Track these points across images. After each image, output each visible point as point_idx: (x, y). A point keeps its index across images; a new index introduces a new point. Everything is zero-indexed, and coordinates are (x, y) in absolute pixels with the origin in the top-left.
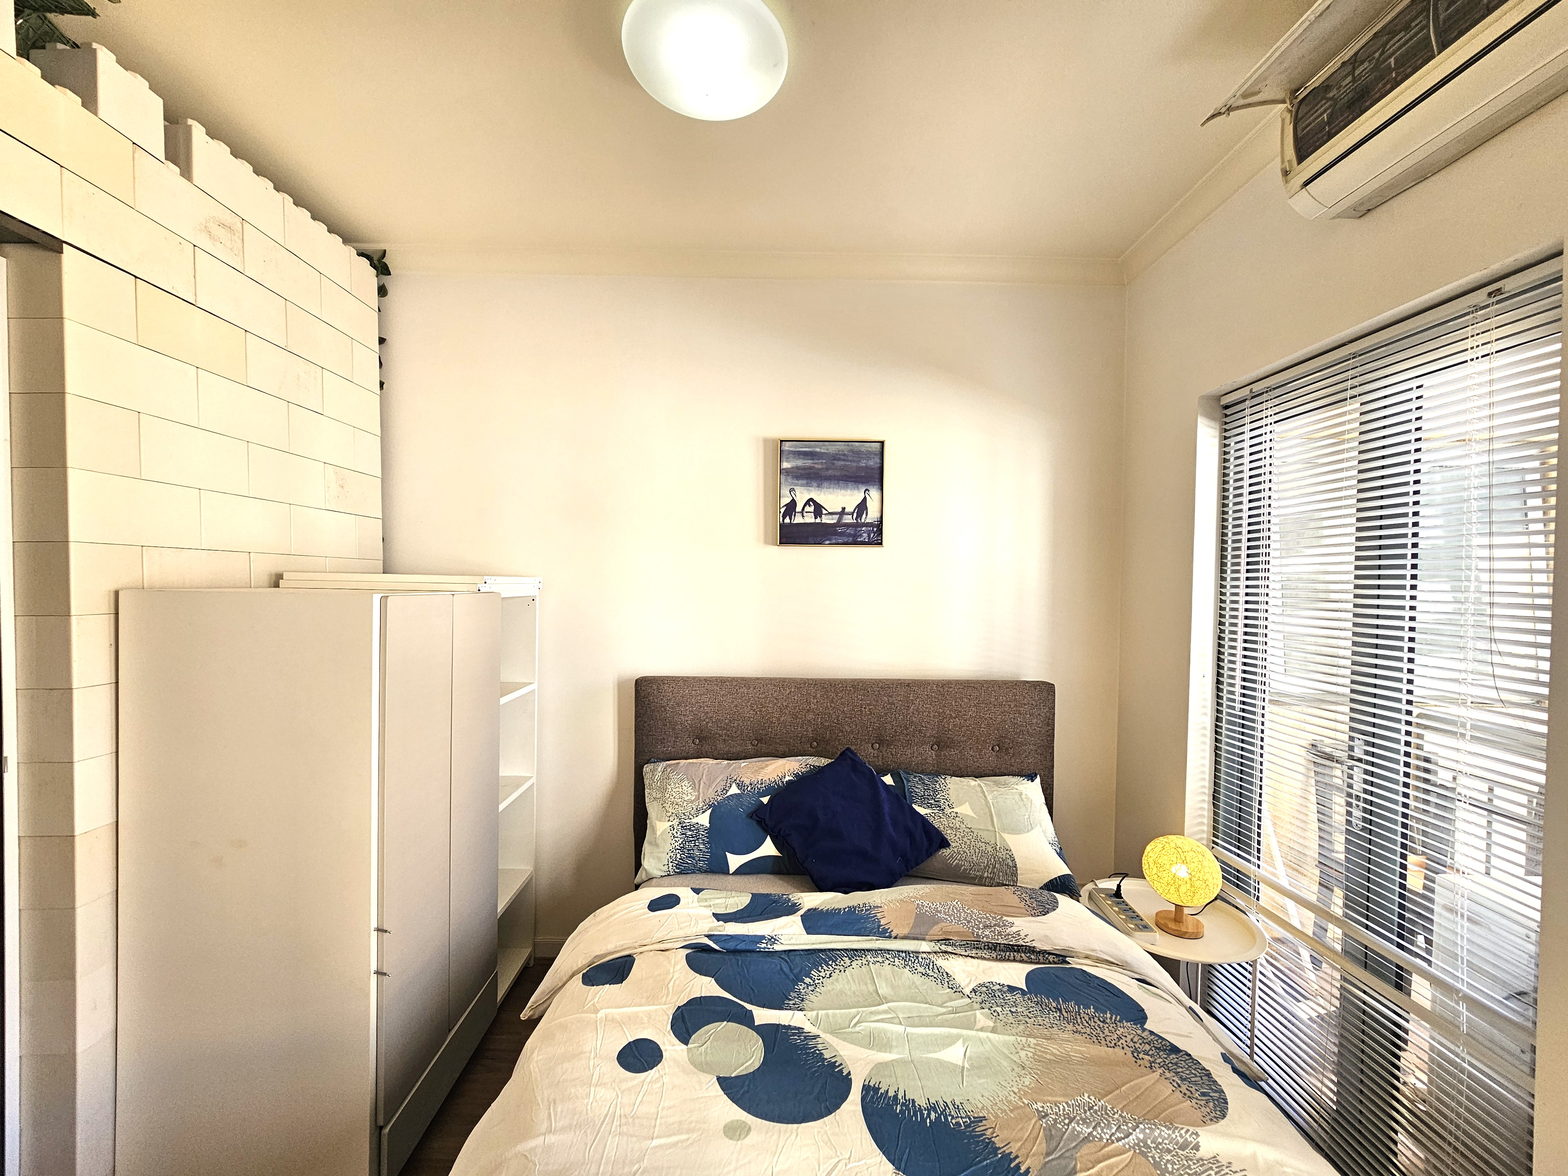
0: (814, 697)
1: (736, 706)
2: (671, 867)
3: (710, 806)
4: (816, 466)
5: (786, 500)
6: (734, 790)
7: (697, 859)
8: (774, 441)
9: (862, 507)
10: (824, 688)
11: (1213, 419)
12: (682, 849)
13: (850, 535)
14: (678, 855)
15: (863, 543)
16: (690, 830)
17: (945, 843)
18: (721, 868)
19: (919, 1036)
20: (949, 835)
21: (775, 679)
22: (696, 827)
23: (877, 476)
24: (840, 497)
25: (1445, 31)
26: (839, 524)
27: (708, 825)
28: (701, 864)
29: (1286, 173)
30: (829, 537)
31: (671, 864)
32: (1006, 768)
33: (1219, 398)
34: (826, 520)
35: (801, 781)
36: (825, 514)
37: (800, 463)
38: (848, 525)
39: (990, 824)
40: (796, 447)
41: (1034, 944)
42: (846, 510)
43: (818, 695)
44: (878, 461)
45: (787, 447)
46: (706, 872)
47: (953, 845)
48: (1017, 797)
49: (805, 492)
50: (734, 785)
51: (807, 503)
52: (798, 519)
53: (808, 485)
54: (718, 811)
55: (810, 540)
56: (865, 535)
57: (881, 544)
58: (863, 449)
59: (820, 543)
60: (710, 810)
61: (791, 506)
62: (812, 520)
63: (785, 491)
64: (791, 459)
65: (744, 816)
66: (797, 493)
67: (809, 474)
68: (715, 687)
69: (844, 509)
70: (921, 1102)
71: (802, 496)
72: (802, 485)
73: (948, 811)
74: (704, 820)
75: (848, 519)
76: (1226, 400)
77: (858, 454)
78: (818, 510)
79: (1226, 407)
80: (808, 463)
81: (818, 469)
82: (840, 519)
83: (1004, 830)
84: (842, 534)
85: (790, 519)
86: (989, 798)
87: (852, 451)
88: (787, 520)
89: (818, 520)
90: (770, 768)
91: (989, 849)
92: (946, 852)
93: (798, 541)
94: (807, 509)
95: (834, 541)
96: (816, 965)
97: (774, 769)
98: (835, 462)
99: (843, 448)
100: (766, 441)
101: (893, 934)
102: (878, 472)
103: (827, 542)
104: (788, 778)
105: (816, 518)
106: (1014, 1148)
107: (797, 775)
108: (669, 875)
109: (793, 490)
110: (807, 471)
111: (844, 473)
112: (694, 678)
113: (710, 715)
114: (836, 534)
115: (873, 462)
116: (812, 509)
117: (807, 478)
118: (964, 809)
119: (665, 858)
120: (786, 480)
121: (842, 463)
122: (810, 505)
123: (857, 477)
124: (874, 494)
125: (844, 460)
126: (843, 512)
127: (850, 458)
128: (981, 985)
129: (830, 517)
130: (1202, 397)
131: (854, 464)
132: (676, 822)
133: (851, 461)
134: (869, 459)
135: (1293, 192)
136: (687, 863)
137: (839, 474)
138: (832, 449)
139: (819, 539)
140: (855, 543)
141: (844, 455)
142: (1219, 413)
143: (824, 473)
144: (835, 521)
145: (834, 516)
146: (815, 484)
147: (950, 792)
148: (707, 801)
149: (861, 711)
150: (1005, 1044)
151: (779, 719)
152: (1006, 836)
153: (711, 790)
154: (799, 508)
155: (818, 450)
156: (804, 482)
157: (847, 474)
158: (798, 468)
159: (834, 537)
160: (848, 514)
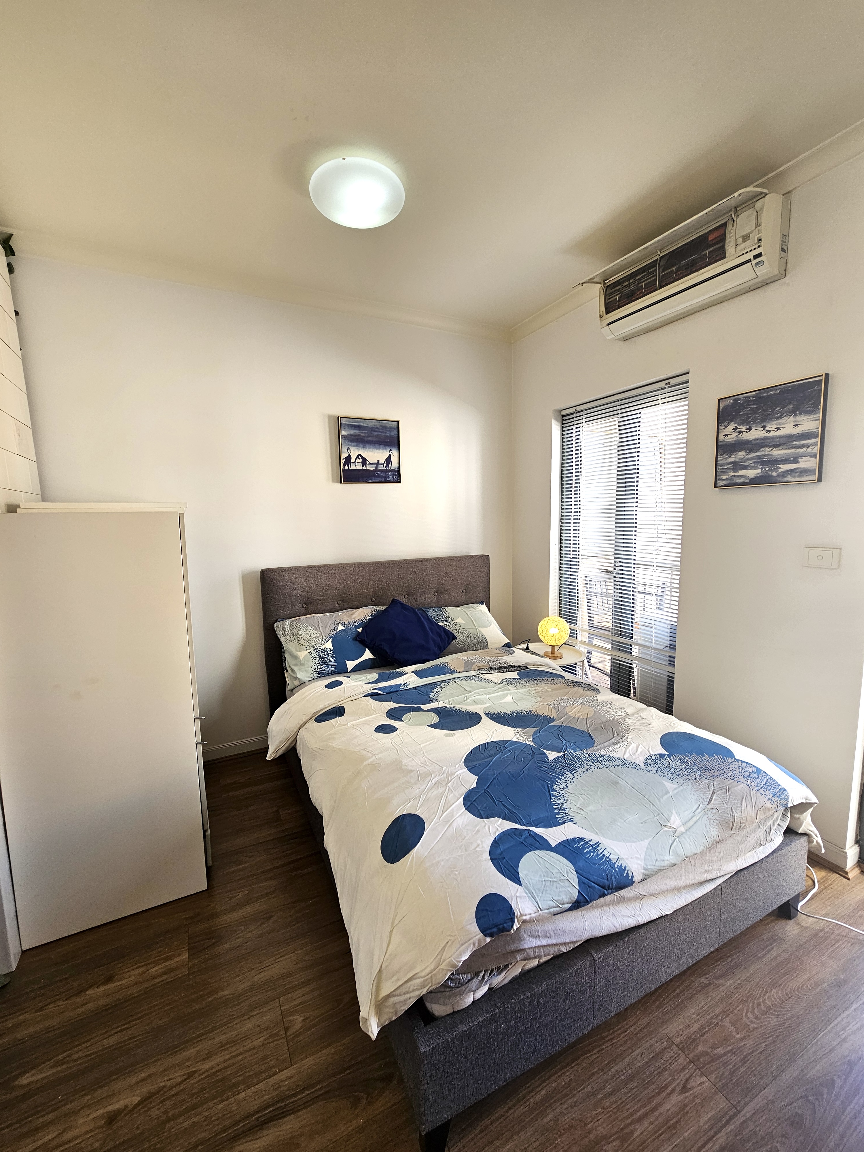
0: (373, 572)
1: (329, 581)
2: (315, 674)
3: (330, 638)
4: (362, 434)
5: (344, 455)
6: (341, 628)
7: (330, 667)
8: (334, 416)
9: (389, 460)
10: (377, 566)
11: (558, 421)
12: (321, 663)
13: (382, 477)
14: (319, 667)
15: (390, 482)
16: (322, 652)
17: (454, 638)
18: (342, 670)
19: (493, 697)
20: (456, 633)
21: (349, 564)
22: (326, 650)
23: (396, 442)
24: (376, 454)
25: (661, 281)
26: (376, 470)
27: (332, 648)
28: (332, 669)
29: (601, 317)
30: (371, 478)
31: (315, 673)
32: (470, 601)
33: (561, 411)
34: (369, 468)
35: (375, 618)
36: (368, 464)
37: (352, 432)
38: (381, 471)
39: (473, 625)
40: (349, 422)
41: (514, 664)
42: (380, 462)
43: (375, 571)
44: (396, 433)
45: (344, 421)
46: (335, 674)
47: (458, 637)
48: (480, 612)
49: (356, 450)
50: (340, 625)
51: (358, 457)
52: (353, 467)
53: (357, 446)
54: (335, 639)
55: (361, 480)
56: (391, 477)
57: (400, 482)
58: (388, 425)
59: (366, 482)
60: (331, 640)
61: (348, 458)
62: (361, 468)
63: (344, 449)
64: (347, 429)
65: (351, 640)
66: (351, 451)
67: (358, 439)
68: (315, 571)
69: (378, 461)
70: (508, 712)
71: (354, 453)
72: (354, 446)
73: (452, 622)
74: (329, 645)
75: (381, 467)
76: (563, 413)
77: (385, 428)
78: (364, 462)
79: (563, 416)
80: (357, 432)
81: (363, 436)
82: (376, 467)
83: (480, 627)
84: (378, 476)
85: (348, 467)
86: (469, 614)
87: (381, 426)
88: (346, 467)
89: (364, 468)
90: (356, 614)
91: (475, 637)
92: (455, 641)
93: (353, 480)
94: (358, 460)
95: (374, 481)
96: (433, 688)
97: (359, 614)
98: (372, 432)
99: (376, 424)
100: (330, 417)
101: (458, 671)
102: (396, 439)
103: (370, 481)
104: (368, 618)
105: (363, 466)
106: (546, 714)
107: (372, 616)
108: (314, 679)
109: (349, 449)
110: (356, 437)
111: (378, 439)
112: (300, 567)
113: (313, 589)
114: (375, 476)
115: (394, 433)
116: (360, 461)
117: (357, 442)
118: (459, 621)
119: (310, 670)
120: (345, 442)
121: (377, 433)
122: (359, 458)
123: (385, 442)
124: (395, 453)
125: (377, 431)
126: (378, 463)
127: (381, 431)
128: (504, 680)
129: (371, 466)
130: (554, 410)
131: (383, 434)
132: (312, 650)
133: (381, 432)
134: (391, 431)
135: (604, 326)
136: (325, 670)
137: (375, 440)
138: (371, 424)
139: (365, 479)
140: (386, 481)
141: (377, 428)
142: (560, 418)
143: (366, 439)
144: (374, 469)
145: (373, 465)
146: (361, 445)
147: (450, 614)
148: (327, 635)
149: (399, 578)
150: (525, 692)
151: (354, 587)
152: (481, 629)
153: (327, 629)
154: (353, 460)
155: (362, 424)
156: (355, 444)
157: (380, 440)
158: (351, 435)
159: (374, 478)
160: (381, 464)
